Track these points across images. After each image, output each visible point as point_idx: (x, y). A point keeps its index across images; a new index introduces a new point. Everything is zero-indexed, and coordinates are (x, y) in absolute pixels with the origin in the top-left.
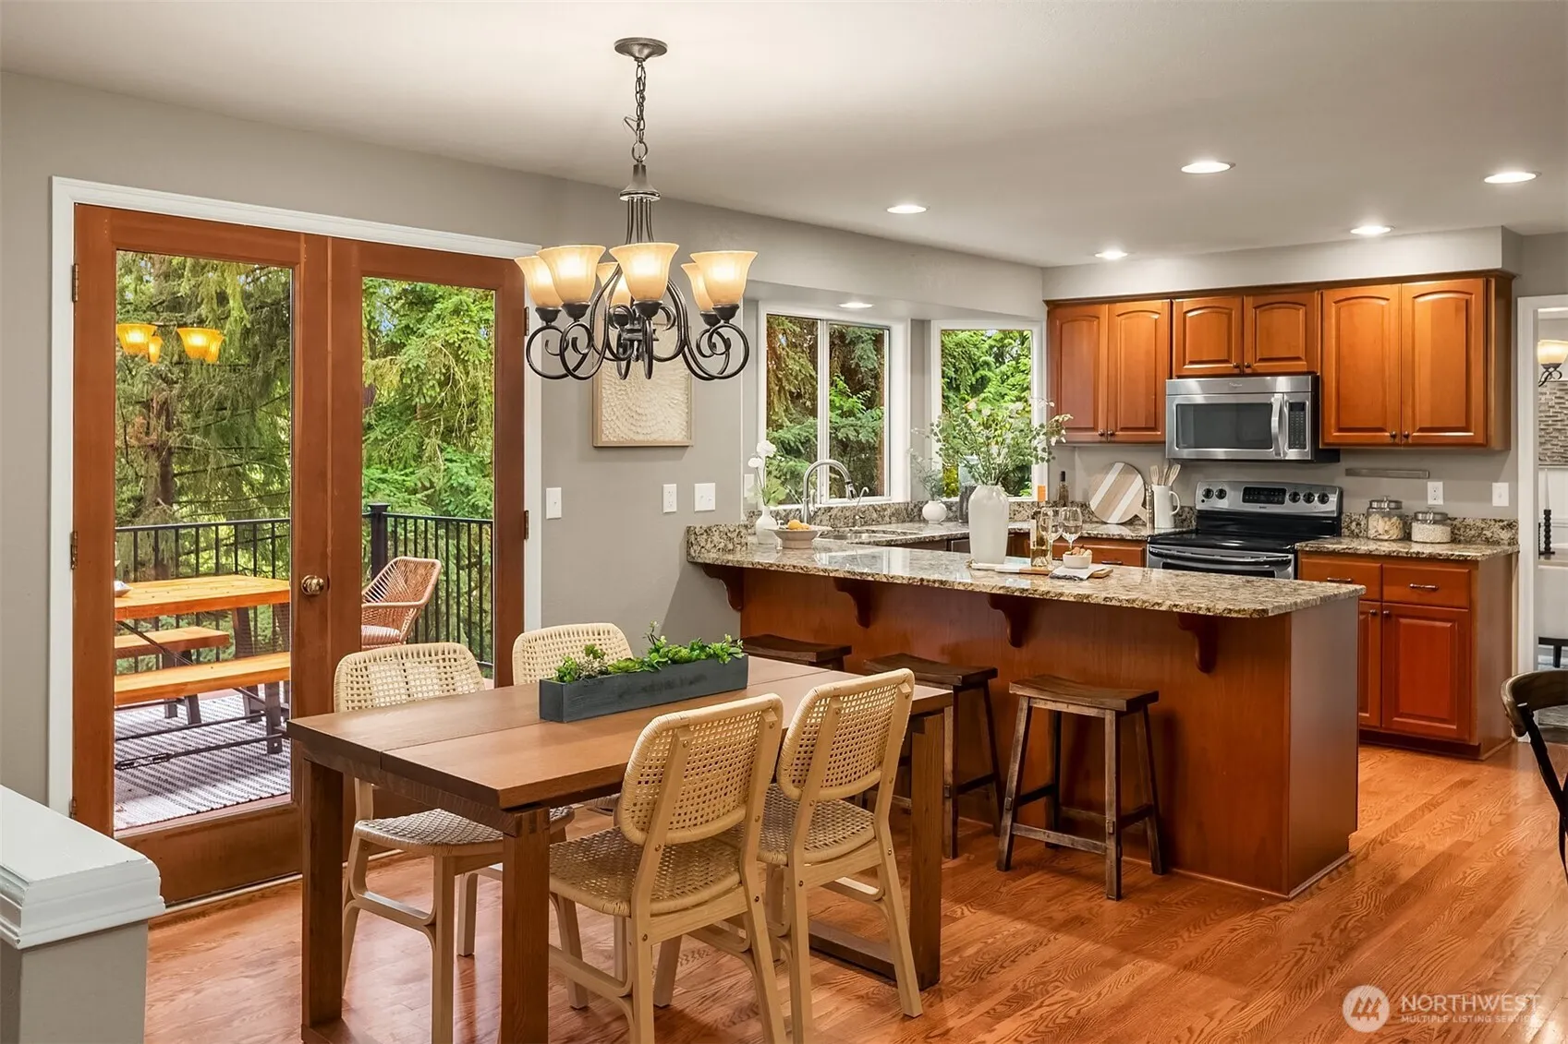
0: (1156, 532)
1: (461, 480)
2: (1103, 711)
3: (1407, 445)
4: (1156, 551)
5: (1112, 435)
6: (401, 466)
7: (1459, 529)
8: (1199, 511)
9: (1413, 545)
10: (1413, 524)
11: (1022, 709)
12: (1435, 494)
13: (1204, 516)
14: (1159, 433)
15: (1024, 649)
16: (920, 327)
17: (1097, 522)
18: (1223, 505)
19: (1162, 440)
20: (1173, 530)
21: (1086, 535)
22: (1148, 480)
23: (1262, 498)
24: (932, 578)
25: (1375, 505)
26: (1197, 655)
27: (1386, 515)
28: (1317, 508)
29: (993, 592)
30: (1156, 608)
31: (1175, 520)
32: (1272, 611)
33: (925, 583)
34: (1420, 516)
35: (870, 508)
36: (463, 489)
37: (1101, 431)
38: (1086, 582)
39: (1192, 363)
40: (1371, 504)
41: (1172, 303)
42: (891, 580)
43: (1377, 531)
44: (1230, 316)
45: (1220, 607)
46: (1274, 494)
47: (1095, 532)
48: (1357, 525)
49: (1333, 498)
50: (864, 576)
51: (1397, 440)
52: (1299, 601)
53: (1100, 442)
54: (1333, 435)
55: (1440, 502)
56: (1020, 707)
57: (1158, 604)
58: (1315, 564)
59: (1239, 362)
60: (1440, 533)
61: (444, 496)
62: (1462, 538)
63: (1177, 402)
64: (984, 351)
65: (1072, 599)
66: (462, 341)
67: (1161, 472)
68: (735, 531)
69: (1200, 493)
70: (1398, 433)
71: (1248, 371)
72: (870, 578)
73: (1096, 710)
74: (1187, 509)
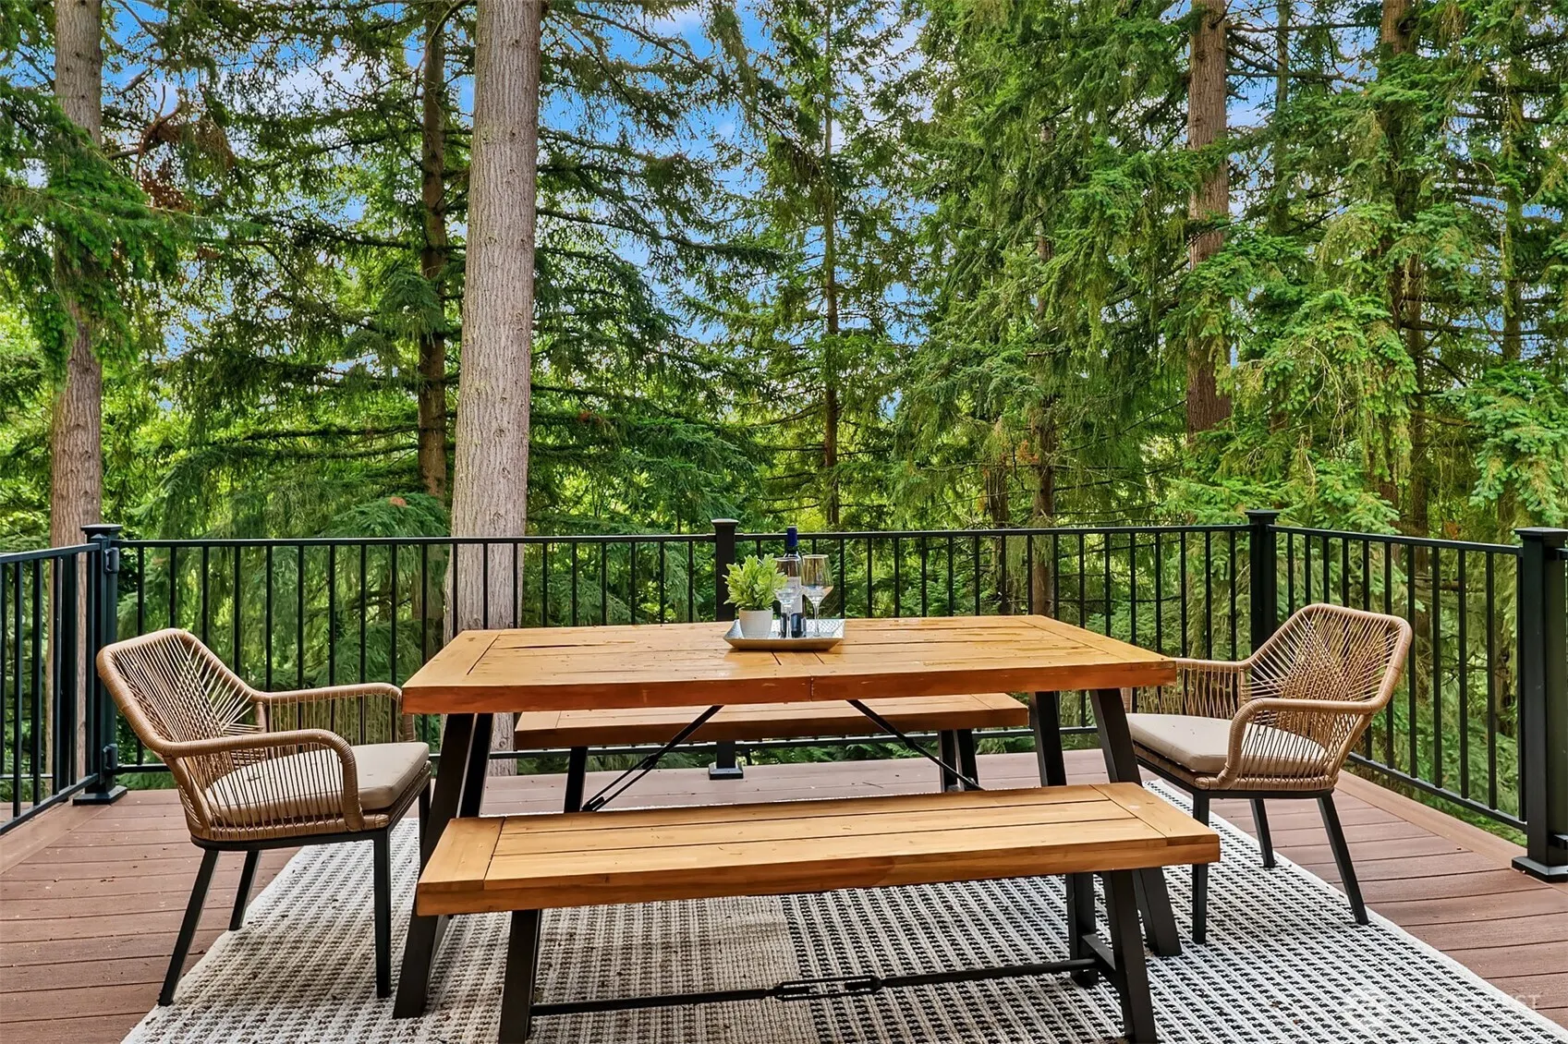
1: (1337, 495)
6: (1265, 479)
36: (1339, 505)
61: (1316, 511)
66: (1337, 338)
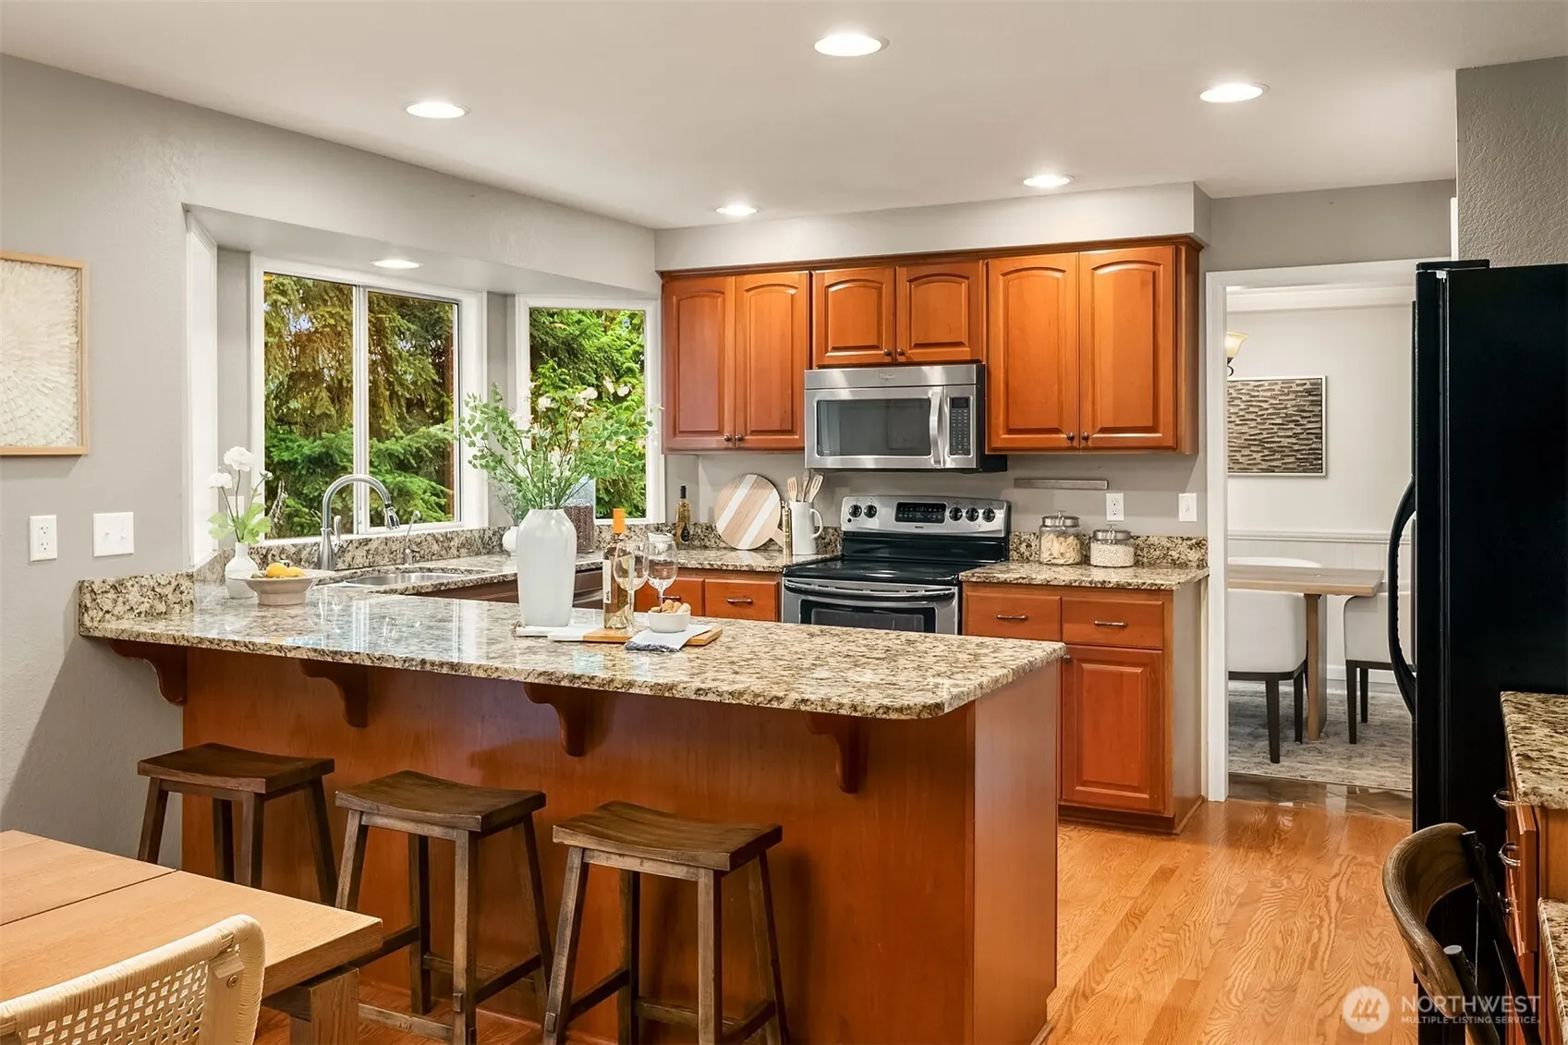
0: (796, 560)
2: (692, 870)
3: (1085, 449)
4: (792, 585)
5: (741, 440)
7: (1142, 550)
8: (844, 532)
9: (1094, 571)
10: (1092, 545)
11: (571, 869)
12: (1116, 507)
13: (850, 537)
14: (797, 437)
15: (588, 758)
16: (500, 302)
17: (725, 548)
18: (872, 525)
19: (800, 445)
20: (814, 557)
21: (708, 567)
22: (785, 496)
23: (919, 515)
24: (437, 659)
25: (1048, 522)
26: (838, 770)
27: (1062, 534)
28: (981, 527)
29: (529, 680)
30: (775, 705)
31: (817, 543)
32: (950, 704)
33: (428, 667)
34: (1100, 535)
35: (429, 538)
37: (727, 435)
38: (679, 654)
39: (835, 349)
40: (1044, 522)
41: (811, 275)
42: (377, 663)
43: (1051, 555)
44: (880, 289)
45: (874, 701)
46: (931, 511)
47: (719, 563)
48: (1027, 546)
49: (1000, 515)
50: (338, 657)
51: (1075, 443)
52: (985, 680)
53: (727, 449)
54: (1001, 439)
55: (1120, 517)
56: (569, 865)
57: (778, 699)
58: (982, 599)
59: (891, 348)
60: (1122, 555)
62: (1145, 560)
63: (817, 399)
64: (628, 356)
65: (647, 692)
67: (800, 484)
68: (170, 583)
69: (846, 510)
70: (1076, 433)
71: (902, 359)
72: (346, 660)
73: (685, 869)
74: (830, 531)
